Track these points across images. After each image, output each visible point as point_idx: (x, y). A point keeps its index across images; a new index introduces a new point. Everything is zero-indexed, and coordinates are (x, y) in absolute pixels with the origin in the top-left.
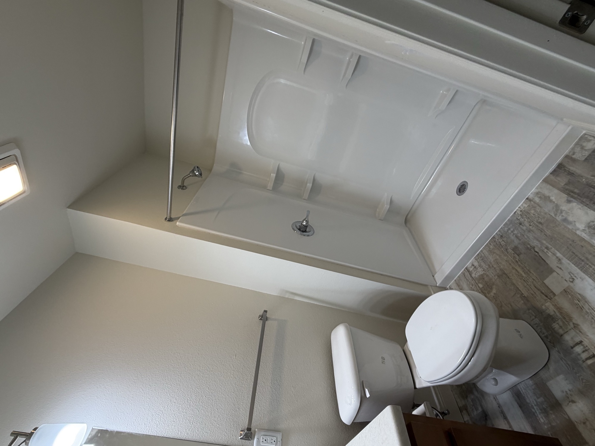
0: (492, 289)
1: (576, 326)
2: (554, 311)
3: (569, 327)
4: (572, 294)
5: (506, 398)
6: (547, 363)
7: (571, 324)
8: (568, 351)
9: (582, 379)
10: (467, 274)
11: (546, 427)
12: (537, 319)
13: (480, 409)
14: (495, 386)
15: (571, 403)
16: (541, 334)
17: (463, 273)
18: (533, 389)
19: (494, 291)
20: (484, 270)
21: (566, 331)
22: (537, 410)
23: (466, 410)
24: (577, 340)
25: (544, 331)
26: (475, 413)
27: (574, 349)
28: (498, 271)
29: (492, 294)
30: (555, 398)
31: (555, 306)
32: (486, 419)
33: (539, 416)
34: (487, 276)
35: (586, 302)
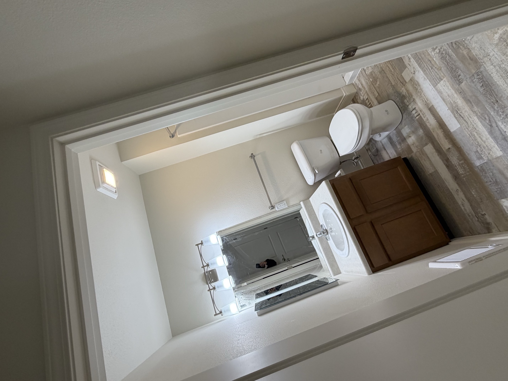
0: (377, 81)
1: (414, 99)
2: (405, 93)
3: (411, 101)
4: (414, 81)
5: (385, 141)
6: (401, 122)
7: (412, 99)
8: (410, 113)
9: (414, 126)
10: (363, 72)
11: (400, 149)
12: (398, 98)
13: (375, 148)
14: (380, 137)
15: (409, 138)
16: (399, 107)
17: (361, 71)
18: (396, 135)
19: (378, 83)
20: (372, 68)
21: (410, 103)
22: (397, 143)
23: (370, 150)
24: (414, 107)
25: (401, 104)
26: (373, 150)
27: (412, 112)
28: (380, 68)
29: (377, 85)
30: (404, 137)
31: (406, 89)
32: (378, 152)
33: (398, 146)
34: (374, 72)
35: (419, 85)
